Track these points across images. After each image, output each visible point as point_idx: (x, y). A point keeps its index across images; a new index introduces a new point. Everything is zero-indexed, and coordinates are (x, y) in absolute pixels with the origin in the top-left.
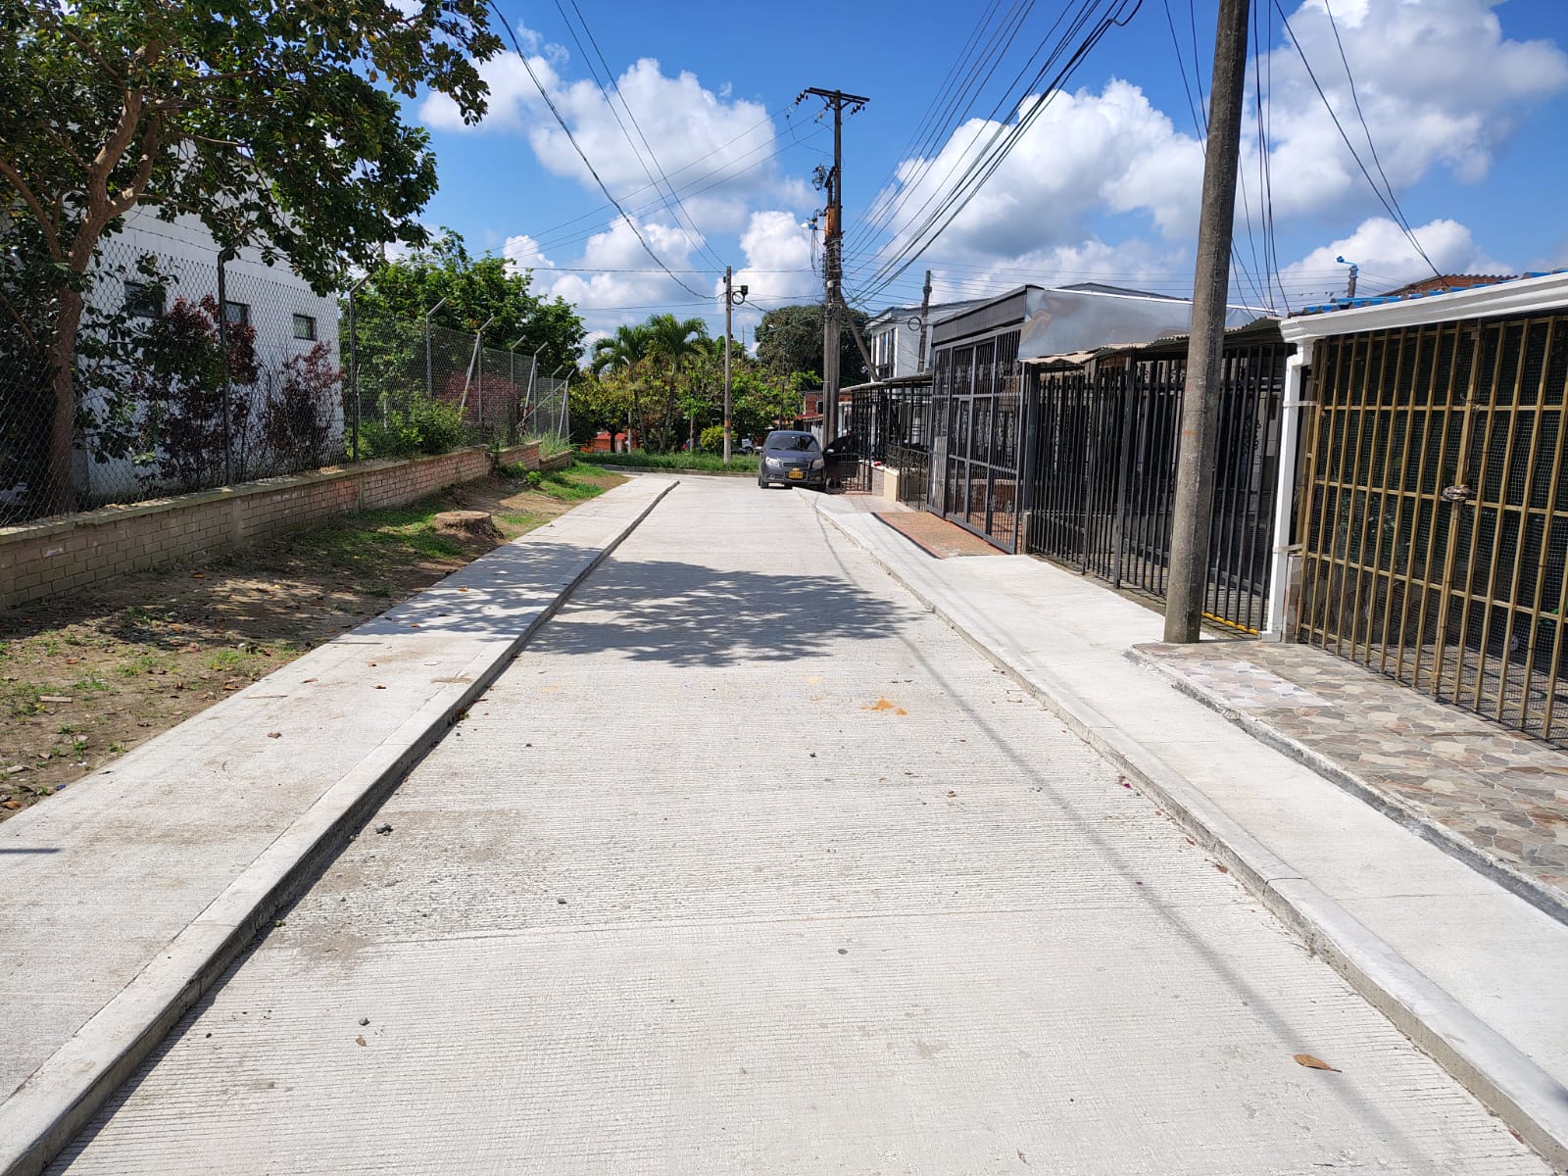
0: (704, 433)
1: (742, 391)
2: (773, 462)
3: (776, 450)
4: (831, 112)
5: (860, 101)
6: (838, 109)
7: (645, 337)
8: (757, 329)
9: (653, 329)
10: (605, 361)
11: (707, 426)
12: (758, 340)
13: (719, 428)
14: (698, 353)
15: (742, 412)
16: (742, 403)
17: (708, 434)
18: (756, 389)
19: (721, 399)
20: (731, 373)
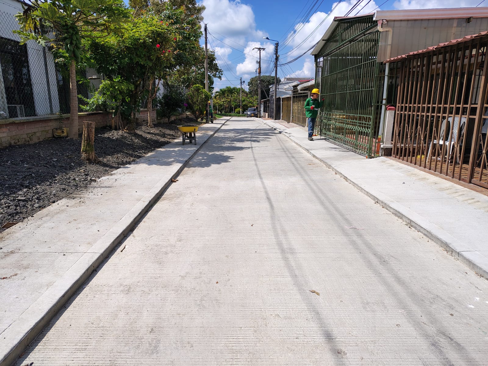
0: (236, 110)
1: (244, 101)
2: (249, 113)
3: (249, 111)
4: (259, 51)
5: (264, 49)
6: (260, 51)
7: (225, 91)
8: (248, 83)
9: (227, 89)
10: (217, 95)
11: (237, 108)
12: (249, 86)
13: (239, 109)
14: (235, 94)
15: (244, 105)
16: (244, 103)
17: (237, 110)
18: (247, 100)
19: (240, 102)
20: (241, 97)
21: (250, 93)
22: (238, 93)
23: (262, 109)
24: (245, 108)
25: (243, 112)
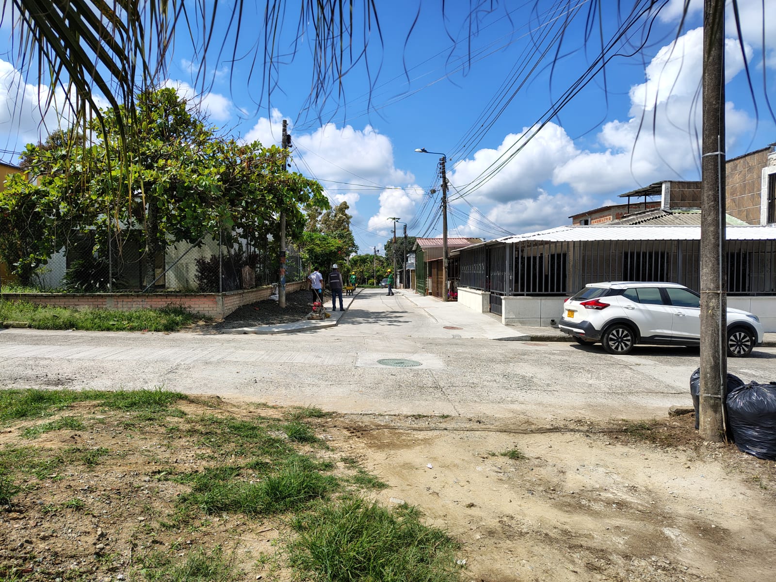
1: (378, 271)
8: (385, 246)
11: (370, 279)
12: (385, 250)
13: (373, 280)
14: (368, 263)
15: (379, 276)
16: (378, 273)
17: (370, 281)
18: (381, 270)
19: (373, 273)
20: (376, 265)
21: (387, 259)
22: (372, 262)
23: (398, 281)
24: (379, 279)
25: (378, 283)
